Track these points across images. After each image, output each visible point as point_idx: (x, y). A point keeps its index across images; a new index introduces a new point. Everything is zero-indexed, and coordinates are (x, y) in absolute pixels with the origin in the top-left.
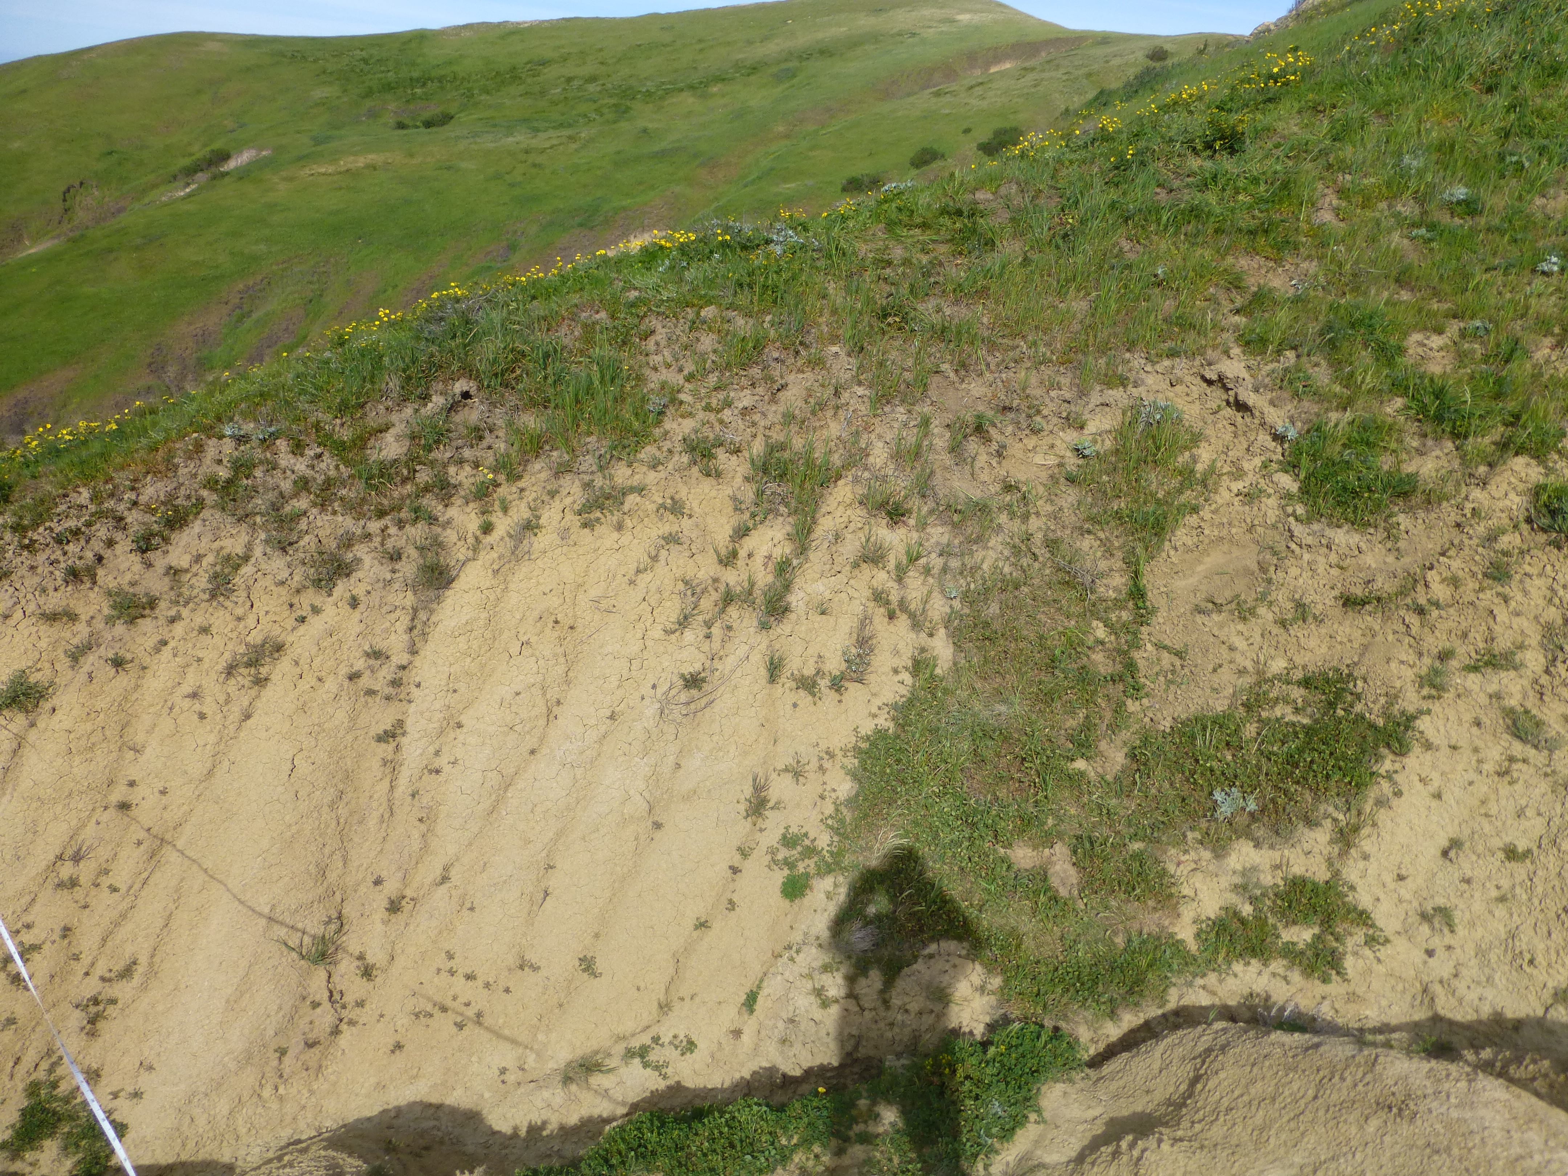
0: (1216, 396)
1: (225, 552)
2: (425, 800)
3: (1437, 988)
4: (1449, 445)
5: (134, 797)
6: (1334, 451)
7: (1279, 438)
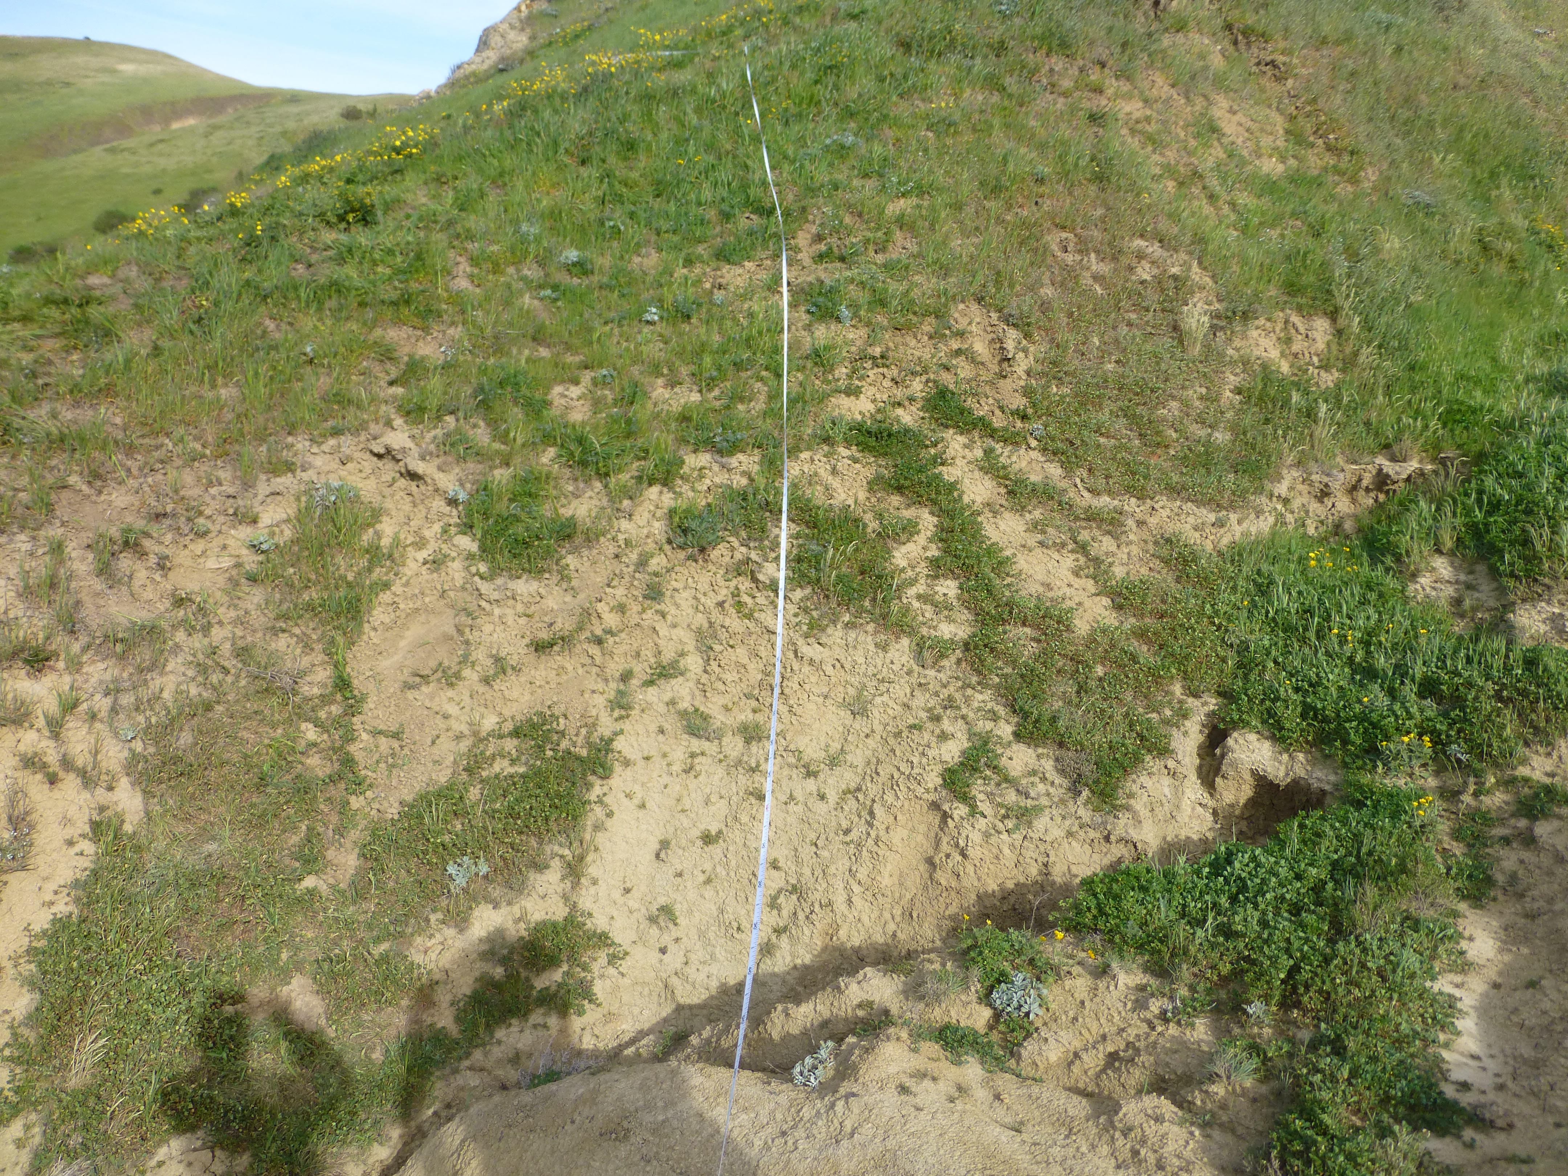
0: (388, 470)
3: (675, 981)
4: (598, 485)
6: (502, 507)
7: (453, 502)
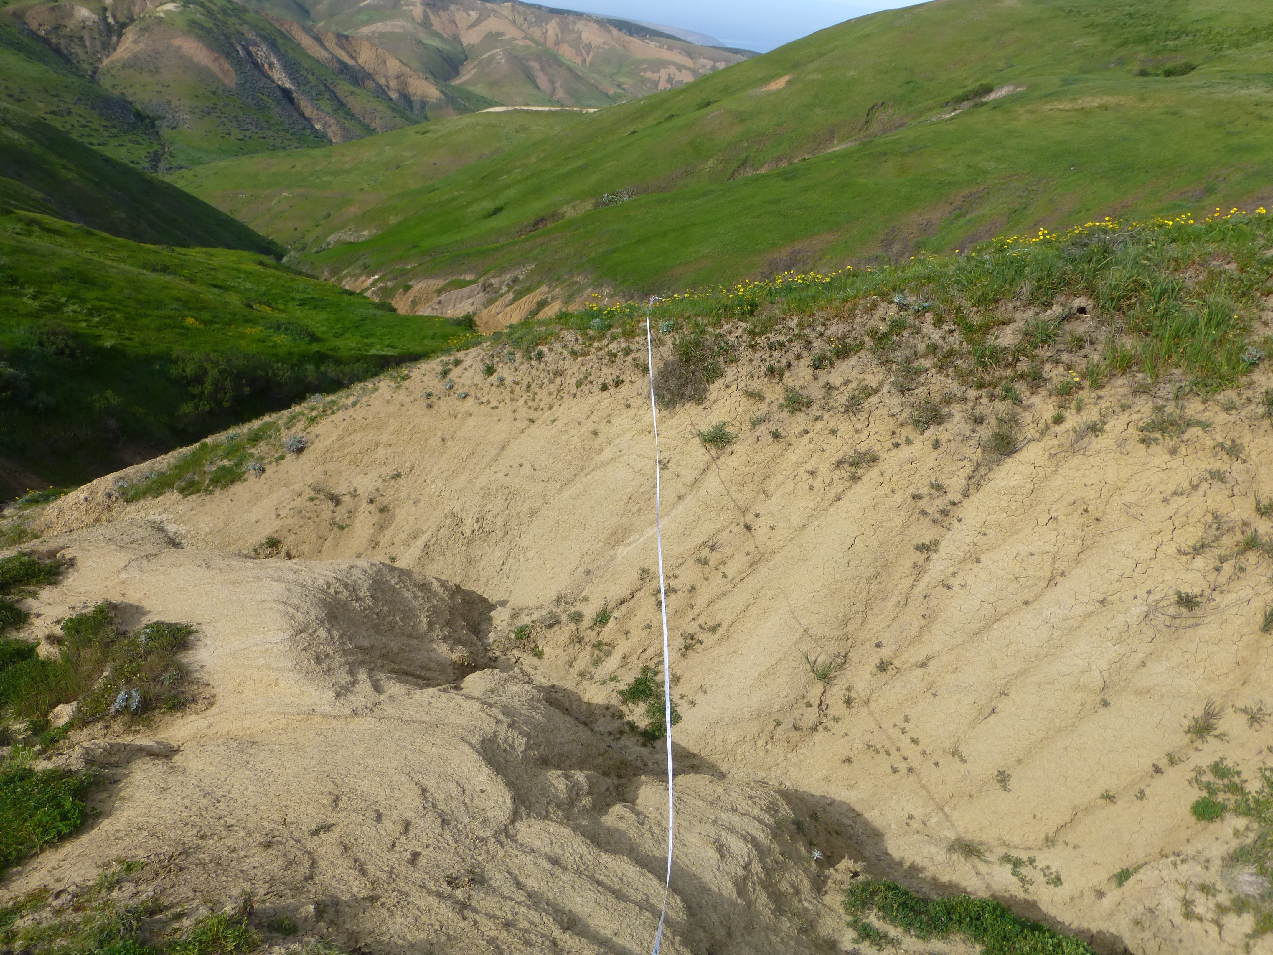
1: (864, 383)
2: (932, 604)
5: (756, 524)
